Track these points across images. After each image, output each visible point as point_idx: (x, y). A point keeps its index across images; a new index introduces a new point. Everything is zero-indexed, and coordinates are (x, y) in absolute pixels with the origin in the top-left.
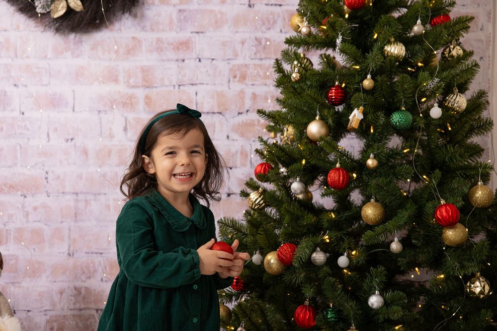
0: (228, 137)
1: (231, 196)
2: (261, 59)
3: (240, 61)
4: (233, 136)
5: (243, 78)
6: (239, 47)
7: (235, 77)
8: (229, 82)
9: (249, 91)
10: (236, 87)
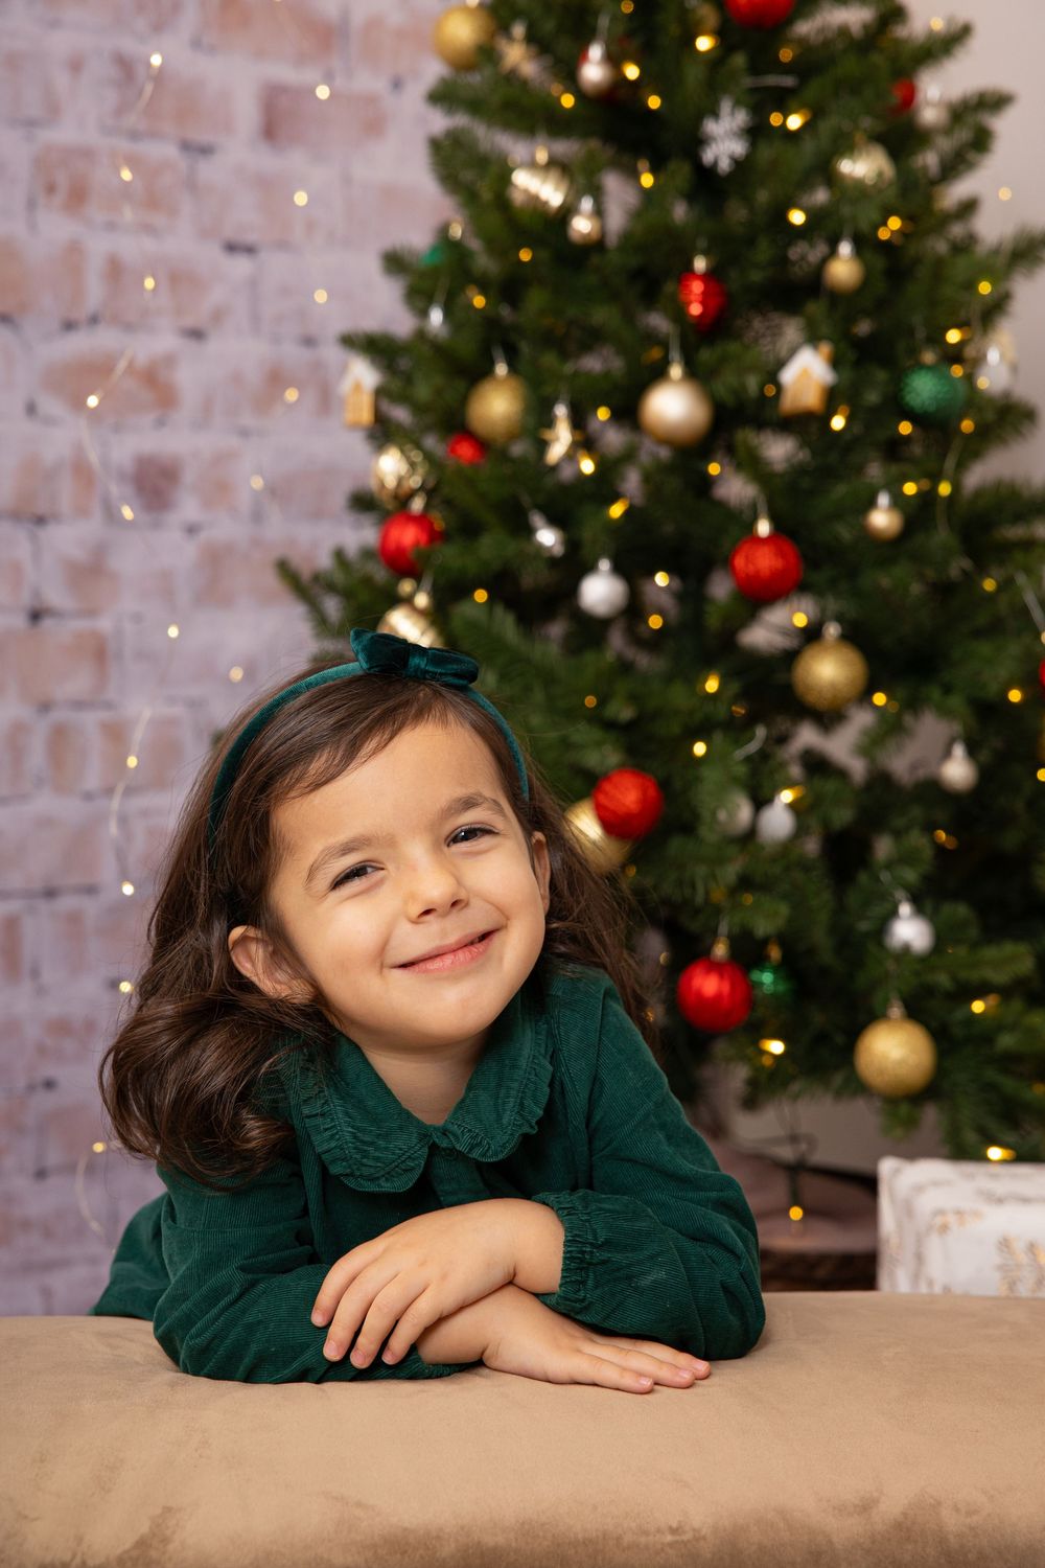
0: (31, 409)
1: (47, 623)
2: (134, 135)
3: (64, 134)
4: (50, 405)
5: (78, 198)
6: (61, 80)
7: (51, 189)
8: (31, 205)
9: (98, 247)
10: (56, 228)
